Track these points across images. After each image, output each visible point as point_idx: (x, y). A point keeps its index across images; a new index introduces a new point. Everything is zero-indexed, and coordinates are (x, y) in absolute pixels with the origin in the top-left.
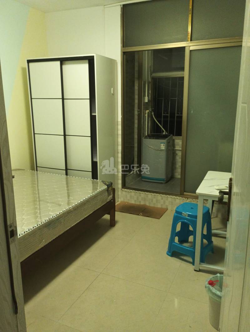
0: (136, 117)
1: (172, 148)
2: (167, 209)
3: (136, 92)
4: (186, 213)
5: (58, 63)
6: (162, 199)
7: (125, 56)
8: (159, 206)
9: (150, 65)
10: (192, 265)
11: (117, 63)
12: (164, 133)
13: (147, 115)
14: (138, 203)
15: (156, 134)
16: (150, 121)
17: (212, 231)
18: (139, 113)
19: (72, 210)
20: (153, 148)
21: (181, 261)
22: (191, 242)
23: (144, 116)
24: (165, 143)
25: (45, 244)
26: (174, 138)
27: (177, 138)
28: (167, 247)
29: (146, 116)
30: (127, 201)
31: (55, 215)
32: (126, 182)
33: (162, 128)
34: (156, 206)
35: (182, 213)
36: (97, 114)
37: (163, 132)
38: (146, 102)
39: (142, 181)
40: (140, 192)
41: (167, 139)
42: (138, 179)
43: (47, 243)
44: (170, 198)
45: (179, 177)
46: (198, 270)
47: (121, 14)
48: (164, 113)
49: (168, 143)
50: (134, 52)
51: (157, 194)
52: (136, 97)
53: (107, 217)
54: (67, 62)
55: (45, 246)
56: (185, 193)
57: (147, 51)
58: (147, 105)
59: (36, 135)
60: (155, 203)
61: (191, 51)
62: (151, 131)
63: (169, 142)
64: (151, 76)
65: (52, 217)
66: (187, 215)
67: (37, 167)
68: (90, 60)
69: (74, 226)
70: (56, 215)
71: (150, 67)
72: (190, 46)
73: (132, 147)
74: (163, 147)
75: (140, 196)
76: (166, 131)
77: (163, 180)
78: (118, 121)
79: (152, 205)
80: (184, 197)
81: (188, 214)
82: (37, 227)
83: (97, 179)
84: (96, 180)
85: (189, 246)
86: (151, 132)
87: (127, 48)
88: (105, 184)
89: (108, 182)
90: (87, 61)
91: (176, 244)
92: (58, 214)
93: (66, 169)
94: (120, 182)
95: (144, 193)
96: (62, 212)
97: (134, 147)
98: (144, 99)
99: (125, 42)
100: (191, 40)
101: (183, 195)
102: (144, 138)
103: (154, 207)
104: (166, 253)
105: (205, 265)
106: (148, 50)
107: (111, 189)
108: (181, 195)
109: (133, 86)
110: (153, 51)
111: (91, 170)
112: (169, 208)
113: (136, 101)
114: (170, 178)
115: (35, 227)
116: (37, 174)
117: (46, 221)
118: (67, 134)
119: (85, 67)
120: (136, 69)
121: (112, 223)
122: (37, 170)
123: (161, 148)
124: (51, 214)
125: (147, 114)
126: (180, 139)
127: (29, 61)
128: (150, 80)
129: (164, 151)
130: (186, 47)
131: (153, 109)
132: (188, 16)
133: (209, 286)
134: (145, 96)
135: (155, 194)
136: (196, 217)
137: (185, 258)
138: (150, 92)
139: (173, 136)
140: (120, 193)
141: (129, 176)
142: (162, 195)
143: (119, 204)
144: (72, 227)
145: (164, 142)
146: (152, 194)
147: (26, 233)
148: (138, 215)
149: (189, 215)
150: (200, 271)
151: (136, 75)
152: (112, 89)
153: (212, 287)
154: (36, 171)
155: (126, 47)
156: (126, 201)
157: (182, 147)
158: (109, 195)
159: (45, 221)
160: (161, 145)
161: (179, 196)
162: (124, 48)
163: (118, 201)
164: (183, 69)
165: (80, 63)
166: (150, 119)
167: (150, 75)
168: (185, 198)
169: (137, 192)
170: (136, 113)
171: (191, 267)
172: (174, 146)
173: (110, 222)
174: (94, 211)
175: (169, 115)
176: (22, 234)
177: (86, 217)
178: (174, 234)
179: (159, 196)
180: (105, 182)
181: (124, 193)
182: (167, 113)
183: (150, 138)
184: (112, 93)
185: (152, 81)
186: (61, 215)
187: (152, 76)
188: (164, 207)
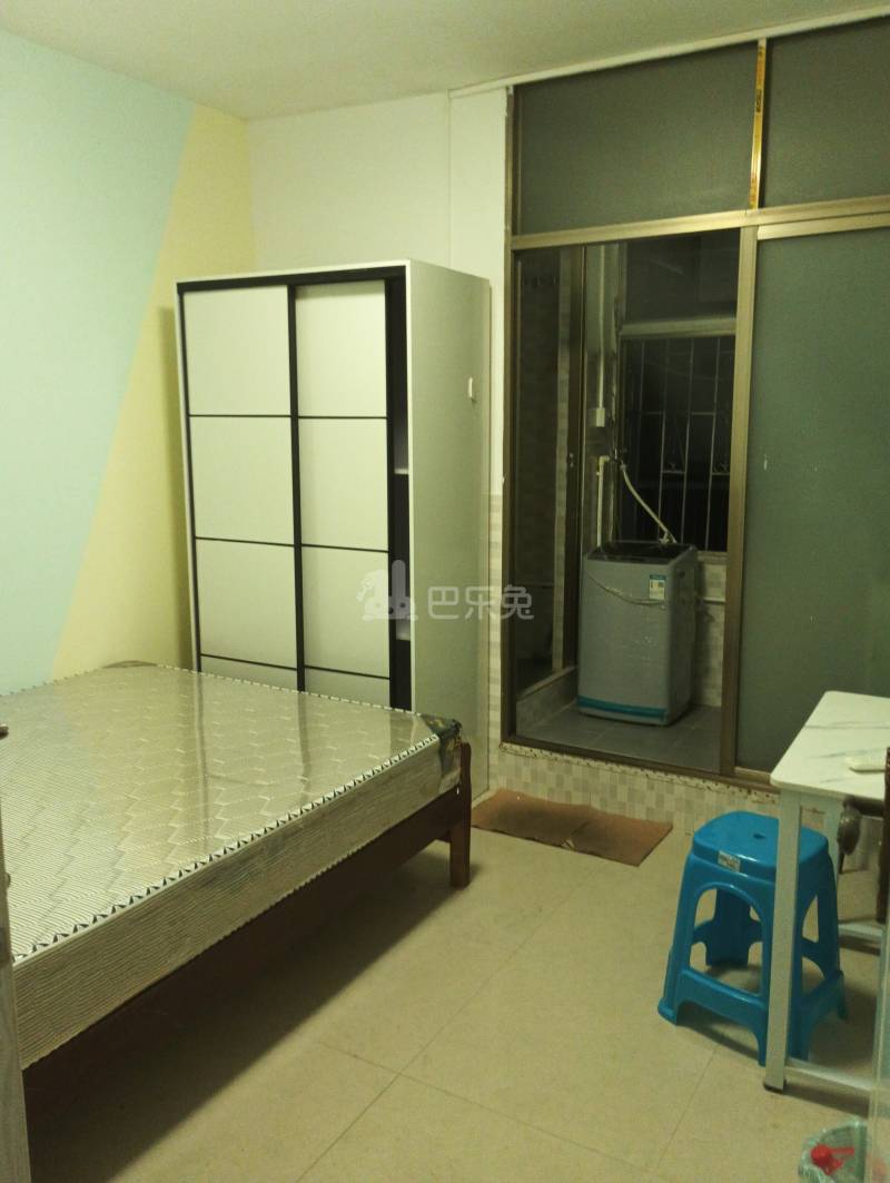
0: (561, 481)
1: (695, 593)
2: (668, 828)
3: (563, 391)
4: (731, 858)
5: (281, 293)
6: (652, 788)
7: (520, 263)
8: (639, 813)
9: (614, 295)
10: (756, 1063)
11: (491, 290)
12: (665, 540)
13: (600, 474)
14: (559, 799)
15: (634, 542)
16: (612, 496)
17: (841, 927)
18: (572, 465)
19: (301, 826)
20: (621, 593)
21: (715, 1044)
22: (755, 968)
23: (591, 478)
24: (664, 578)
25: (193, 954)
26: (700, 558)
27: (716, 558)
28: (661, 983)
29: (598, 477)
30: (522, 791)
31: (234, 845)
32: (519, 720)
33: (659, 521)
34: (627, 815)
35: (718, 853)
36: (410, 472)
37: (662, 533)
38: (600, 428)
39: (580, 713)
40: (570, 758)
41: (673, 562)
42: (567, 707)
43: (200, 949)
44: (681, 786)
45: (718, 702)
46: (780, 1086)
47: (507, 120)
48: (667, 466)
49: (678, 576)
50: (556, 250)
51: (633, 770)
52: (563, 408)
53: (440, 849)
54: (311, 289)
55: (190, 962)
56: (738, 769)
57: (603, 248)
58: (601, 438)
59: (198, 542)
60: (625, 804)
61: (760, 243)
62: (616, 530)
63: (682, 574)
64: (617, 335)
65: (221, 852)
66: (737, 866)
67: (199, 655)
68: (392, 282)
69: (306, 884)
70: (239, 845)
71: (617, 301)
72: (759, 224)
73: (544, 587)
74: (658, 591)
75: (569, 771)
76: (675, 531)
77: (659, 714)
78: (490, 496)
79: (612, 810)
80: (735, 785)
81: (742, 860)
82: (163, 888)
83: (408, 707)
84: (402, 711)
85: (746, 989)
86: (616, 535)
87: (526, 236)
88: (434, 728)
89: (443, 721)
90: (381, 285)
91: (695, 977)
92: (246, 842)
93: (301, 668)
94: (495, 716)
95: (583, 762)
96: (261, 832)
97: (552, 588)
98: (594, 415)
99: (521, 215)
100: (762, 204)
101: (731, 775)
102: (590, 558)
103: (622, 817)
104: (656, 1009)
105: (806, 1068)
106: (608, 243)
107: (454, 746)
108: (720, 775)
109: (553, 368)
110: (625, 245)
111: (387, 674)
112: (679, 822)
113: (563, 424)
114: (685, 707)
115: (156, 888)
116: (200, 681)
117: (200, 867)
118: (305, 540)
119: (373, 304)
120: (564, 308)
121: (460, 875)
122: (199, 670)
123: (652, 597)
124: (222, 841)
125: (601, 469)
126: (720, 563)
127: (184, 288)
128: (614, 346)
129: (663, 607)
130: (742, 230)
131: (625, 450)
132: (751, 119)
133: (812, 1172)
134: (597, 406)
135: (627, 769)
136: (770, 873)
137: (731, 1033)
138: (615, 390)
139: (700, 552)
140: (494, 758)
141: (529, 695)
142: (650, 773)
143: (490, 799)
144: (301, 888)
145: (664, 574)
146: (614, 767)
147: (119, 911)
148: (560, 846)
149: (745, 866)
150: (787, 1089)
151: (564, 331)
152: (471, 381)
153: (826, 1174)
154: (195, 672)
155: (524, 232)
156: (517, 788)
157: (728, 594)
158: (446, 768)
159: (196, 867)
160: (649, 585)
161: (717, 781)
162: (515, 237)
163: (488, 789)
164: (730, 307)
165: (355, 293)
166: (612, 487)
167: (613, 329)
168: (741, 787)
169: (556, 759)
170: (562, 465)
171: (752, 1073)
172: (700, 586)
173: (452, 871)
174: (386, 828)
175: (685, 473)
176: (104, 916)
177: (355, 850)
178: (687, 933)
179: (640, 778)
180: (433, 718)
181: (510, 759)
182: (679, 466)
183: (612, 559)
184: (471, 395)
185: (622, 352)
186: (258, 845)
187: (621, 334)
188: (660, 818)
